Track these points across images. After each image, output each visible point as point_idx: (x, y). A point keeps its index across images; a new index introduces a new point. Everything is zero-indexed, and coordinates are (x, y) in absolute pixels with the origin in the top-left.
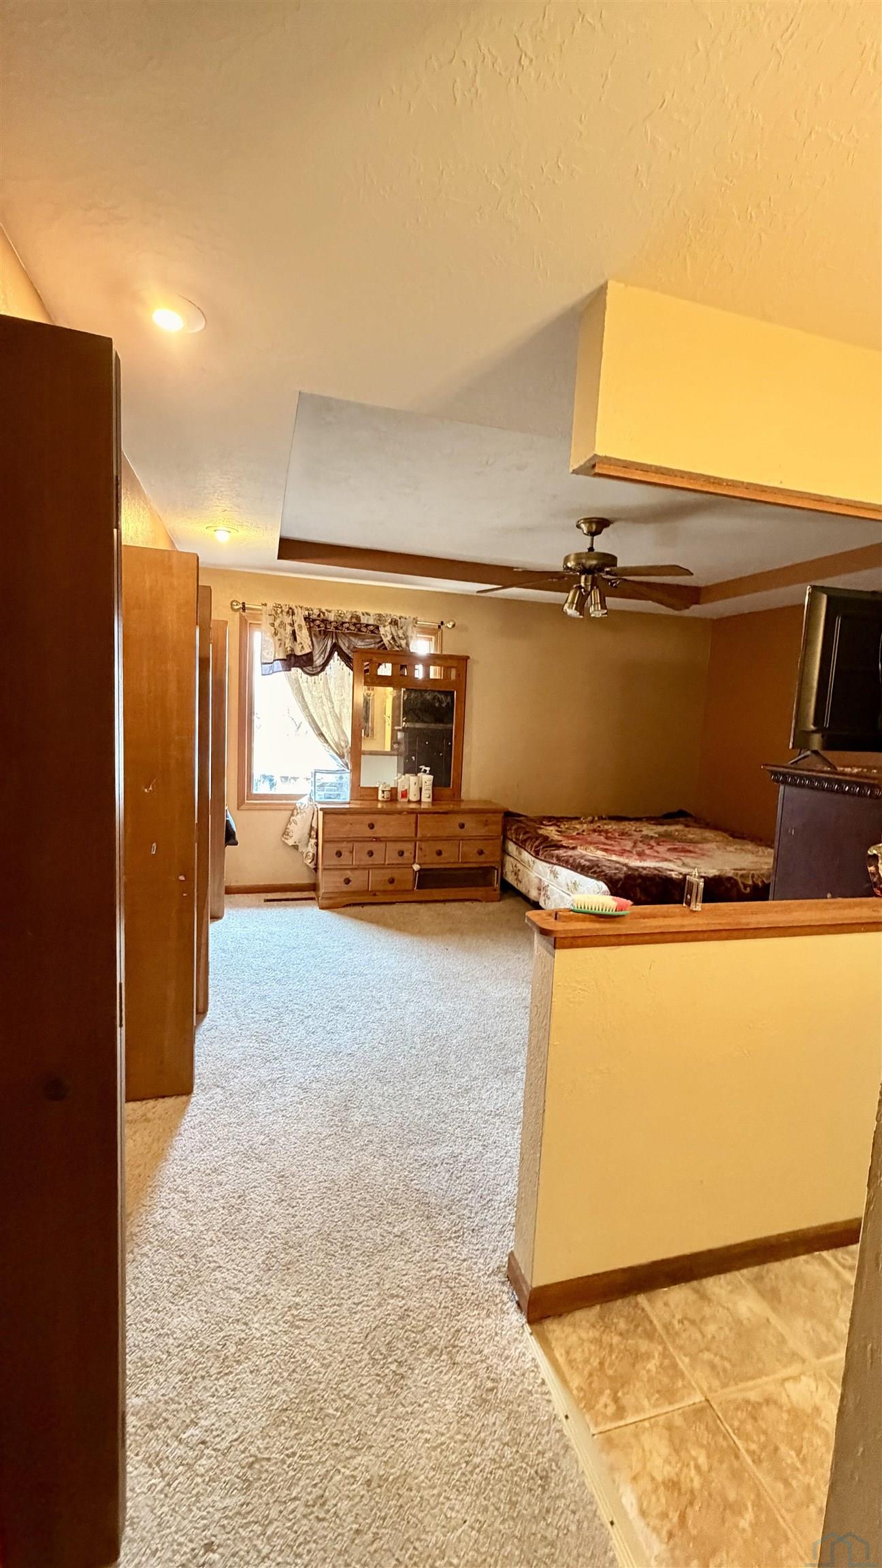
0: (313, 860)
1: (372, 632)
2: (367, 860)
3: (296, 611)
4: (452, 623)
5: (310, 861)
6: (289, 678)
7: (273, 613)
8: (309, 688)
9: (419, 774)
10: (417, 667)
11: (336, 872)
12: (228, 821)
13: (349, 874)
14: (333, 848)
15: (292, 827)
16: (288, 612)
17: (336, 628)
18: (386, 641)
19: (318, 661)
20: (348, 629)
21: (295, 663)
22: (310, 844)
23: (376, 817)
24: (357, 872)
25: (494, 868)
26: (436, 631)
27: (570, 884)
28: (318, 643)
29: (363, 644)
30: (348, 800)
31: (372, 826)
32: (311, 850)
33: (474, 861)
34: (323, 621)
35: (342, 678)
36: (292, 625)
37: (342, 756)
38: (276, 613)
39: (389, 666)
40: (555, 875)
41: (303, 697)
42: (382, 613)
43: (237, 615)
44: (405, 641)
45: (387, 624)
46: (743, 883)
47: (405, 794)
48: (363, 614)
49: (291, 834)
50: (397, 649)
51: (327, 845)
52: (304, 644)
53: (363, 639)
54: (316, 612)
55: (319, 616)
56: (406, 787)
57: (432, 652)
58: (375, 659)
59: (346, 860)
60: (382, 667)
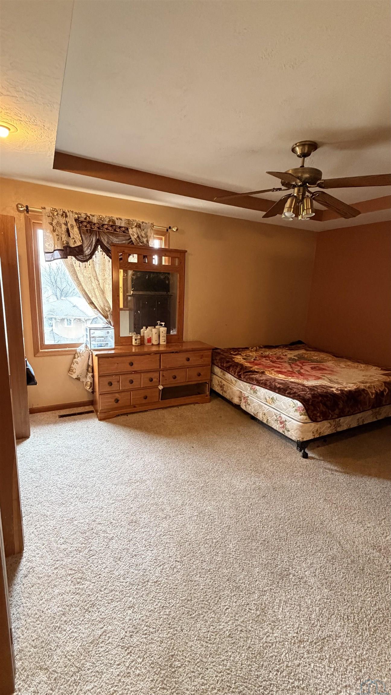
0: (91, 387)
1: (124, 232)
2: (129, 386)
3: (68, 214)
4: (176, 228)
5: (88, 388)
6: (66, 263)
7: (51, 215)
8: (81, 271)
9: (157, 327)
10: (154, 257)
11: (109, 396)
12: (28, 369)
13: (117, 395)
14: (106, 380)
15: (74, 366)
16: (62, 215)
17: (99, 228)
18: (133, 238)
19: (87, 252)
20: (107, 229)
21: (70, 252)
22: (88, 376)
23: (133, 357)
24: (123, 394)
25: (206, 383)
26: (164, 233)
27: (268, 399)
28: (86, 238)
29: (117, 240)
30: (113, 347)
31: (131, 364)
32: (89, 380)
33: (195, 380)
34: (89, 222)
35: (104, 264)
36: (66, 224)
37: (106, 317)
38: (53, 215)
39: (136, 256)
40: (255, 392)
41: (77, 277)
42: (131, 219)
43: (22, 215)
44: (146, 239)
45: (134, 226)
46: (371, 392)
47: (150, 340)
48: (117, 219)
49: (74, 371)
50: (141, 244)
51: (102, 379)
52: (76, 239)
53: (117, 236)
54: (83, 216)
55: (86, 219)
56: (150, 336)
57: (163, 247)
58: (126, 251)
59: (115, 387)
60: (131, 257)
